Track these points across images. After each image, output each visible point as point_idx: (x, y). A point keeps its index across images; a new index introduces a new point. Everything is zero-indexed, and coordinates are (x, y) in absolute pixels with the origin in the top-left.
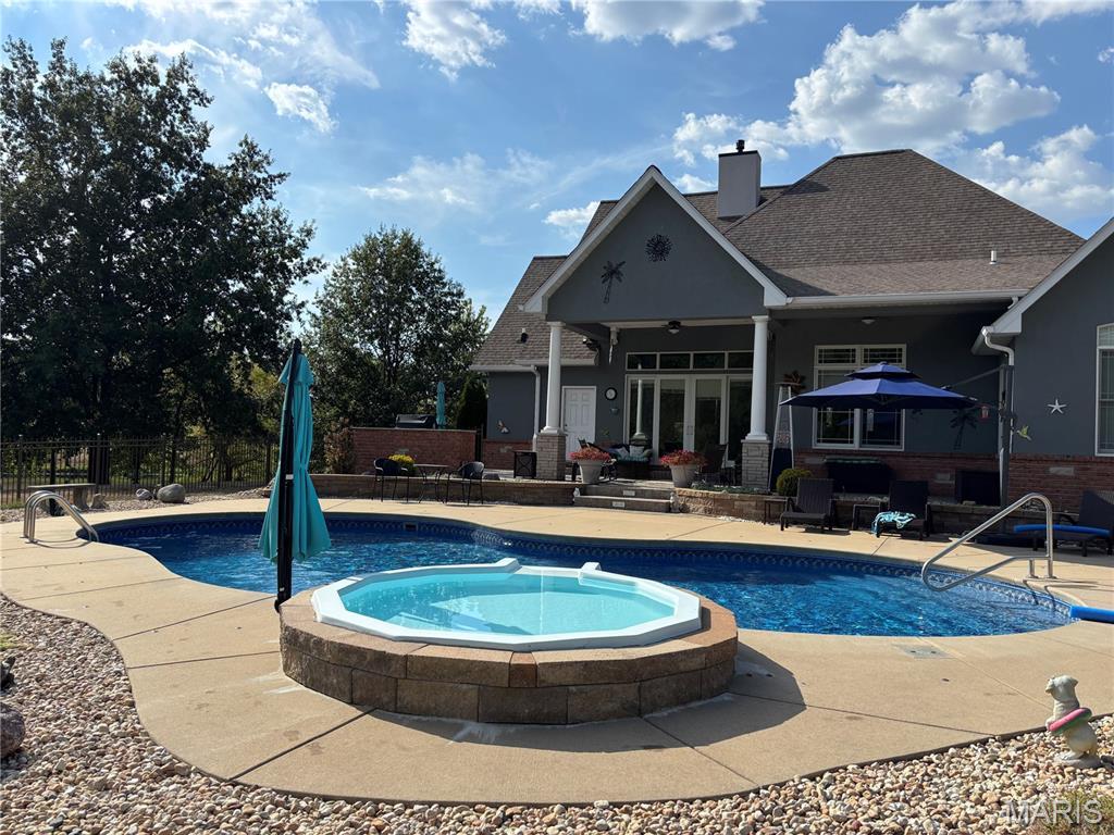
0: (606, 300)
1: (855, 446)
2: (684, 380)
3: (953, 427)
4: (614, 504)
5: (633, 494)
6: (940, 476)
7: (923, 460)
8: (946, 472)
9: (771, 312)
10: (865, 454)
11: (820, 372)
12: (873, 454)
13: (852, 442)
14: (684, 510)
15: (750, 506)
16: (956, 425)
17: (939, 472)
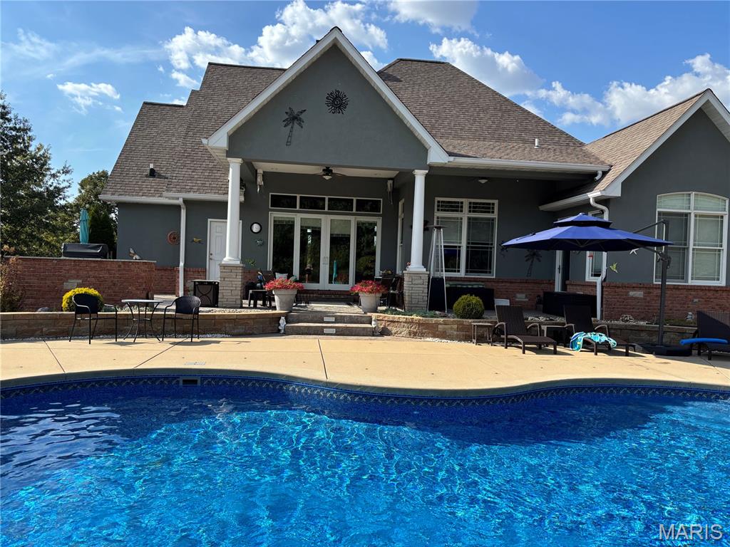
0: (288, 143)
1: (462, 274)
2: (320, 219)
3: (527, 261)
4: (326, 331)
5: (333, 319)
6: (518, 295)
7: (508, 284)
8: (522, 293)
9: (431, 167)
10: (470, 280)
11: (438, 218)
12: (475, 280)
13: (459, 271)
14: (384, 332)
15: (452, 328)
16: (529, 259)
17: (518, 292)
